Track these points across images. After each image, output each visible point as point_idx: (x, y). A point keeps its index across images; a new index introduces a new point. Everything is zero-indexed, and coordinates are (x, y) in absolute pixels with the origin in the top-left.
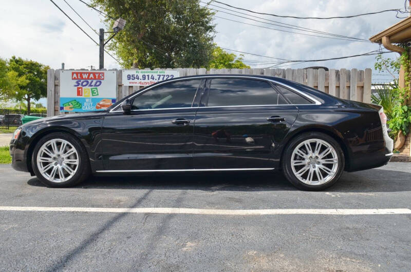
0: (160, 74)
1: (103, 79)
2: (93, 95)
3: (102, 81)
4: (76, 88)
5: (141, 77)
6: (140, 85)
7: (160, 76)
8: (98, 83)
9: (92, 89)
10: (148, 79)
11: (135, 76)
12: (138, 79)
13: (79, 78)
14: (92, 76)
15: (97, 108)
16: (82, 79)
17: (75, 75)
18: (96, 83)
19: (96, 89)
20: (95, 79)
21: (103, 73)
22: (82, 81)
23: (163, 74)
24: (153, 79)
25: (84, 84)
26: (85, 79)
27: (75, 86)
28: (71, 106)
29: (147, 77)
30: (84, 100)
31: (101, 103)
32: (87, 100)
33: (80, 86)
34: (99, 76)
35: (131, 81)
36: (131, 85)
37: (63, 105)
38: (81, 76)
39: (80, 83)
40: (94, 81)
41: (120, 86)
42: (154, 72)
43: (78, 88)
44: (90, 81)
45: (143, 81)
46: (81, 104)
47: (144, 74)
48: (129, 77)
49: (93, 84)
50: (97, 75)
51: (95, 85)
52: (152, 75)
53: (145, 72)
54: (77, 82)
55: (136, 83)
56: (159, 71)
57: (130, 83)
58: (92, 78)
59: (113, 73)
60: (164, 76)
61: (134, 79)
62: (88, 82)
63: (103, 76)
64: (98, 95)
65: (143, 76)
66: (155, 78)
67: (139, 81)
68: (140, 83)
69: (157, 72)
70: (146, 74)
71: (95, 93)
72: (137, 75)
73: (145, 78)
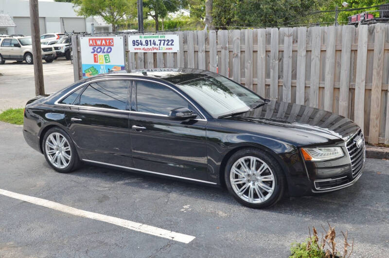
0: (160, 39)
1: (113, 45)
2: (106, 62)
3: (112, 47)
4: (93, 54)
5: (144, 43)
6: (143, 51)
7: (161, 41)
8: (109, 50)
9: (105, 56)
10: (151, 45)
11: (139, 42)
12: (142, 44)
13: (94, 44)
14: (104, 42)
16: (97, 45)
17: (91, 41)
18: (108, 49)
19: (108, 55)
20: (106, 45)
21: (112, 39)
22: (97, 47)
23: (163, 39)
24: (155, 44)
25: (99, 50)
26: (99, 45)
27: (92, 52)
28: (91, 73)
29: (149, 42)
30: (99, 66)
32: (102, 67)
33: (96, 53)
34: (109, 42)
35: (136, 47)
36: (136, 51)
37: (85, 71)
38: (96, 43)
39: (95, 49)
40: (106, 48)
41: (127, 52)
42: (156, 37)
43: (95, 55)
44: (103, 47)
45: (146, 47)
46: (97, 71)
47: (146, 39)
48: (134, 43)
49: (105, 50)
50: (108, 41)
51: (107, 52)
52: (154, 41)
53: (147, 37)
54: (93, 49)
55: (140, 49)
56: (159, 36)
57: (135, 49)
58: (104, 45)
59: (121, 38)
60: (165, 40)
61: (138, 45)
62: (101, 48)
63: (113, 42)
64: (110, 62)
65: (146, 41)
66: (156, 43)
67: (143, 47)
68: (144, 49)
69: (158, 37)
70: (149, 39)
71: (108, 60)
72: (141, 41)
73: (148, 43)
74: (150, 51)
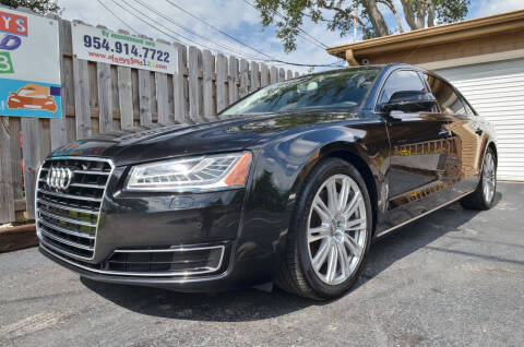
0: (148, 47)
1: (25, 34)
3: (22, 38)
5: (112, 46)
6: (110, 62)
7: (147, 49)
8: (11, 43)
10: (127, 53)
11: (101, 42)
12: (107, 48)
15: (12, 104)
18: (6, 39)
19: (8, 55)
20: (3, 29)
21: (23, 19)
23: (152, 47)
24: (136, 54)
29: (124, 48)
31: (23, 93)
34: (12, 23)
35: (92, 49)
36: (93, 59)
40: (2, 35)
41: (68, 57)
42: (137, 40)
45: (117, 55)
47: (117, 40)
48: (88, 41)
50: (7, 21)
51: (3, 46)
52: (134, 47)
53: (119, 36)
55: (103, 56)
56: (144, 40)
57: (91, 54)
59: (50, 23)
60: (154, 51)
61: (99, 48)
63: (25, 25)
64: (11, 71)
65: (117, 43)
66: (139, 52)
67: (109, 53)
68: (111, 57)
69: (141, 41)
70: (122, 41)
71: (5, 66)
72: (105, 41)
73: (121, 49)
74: (126, 64)
